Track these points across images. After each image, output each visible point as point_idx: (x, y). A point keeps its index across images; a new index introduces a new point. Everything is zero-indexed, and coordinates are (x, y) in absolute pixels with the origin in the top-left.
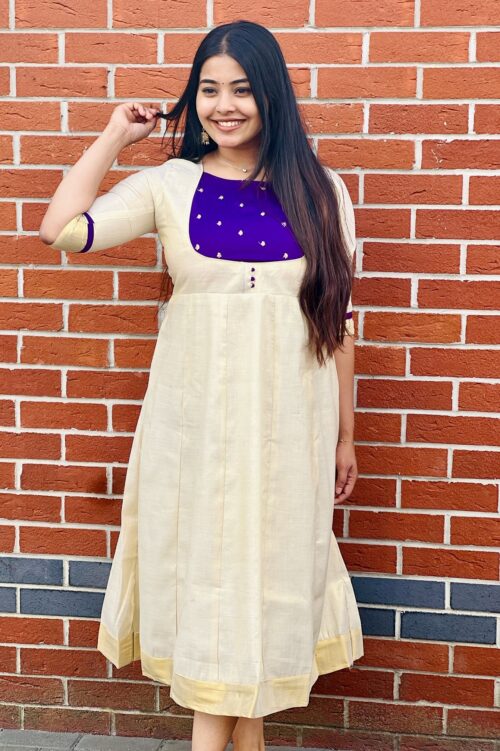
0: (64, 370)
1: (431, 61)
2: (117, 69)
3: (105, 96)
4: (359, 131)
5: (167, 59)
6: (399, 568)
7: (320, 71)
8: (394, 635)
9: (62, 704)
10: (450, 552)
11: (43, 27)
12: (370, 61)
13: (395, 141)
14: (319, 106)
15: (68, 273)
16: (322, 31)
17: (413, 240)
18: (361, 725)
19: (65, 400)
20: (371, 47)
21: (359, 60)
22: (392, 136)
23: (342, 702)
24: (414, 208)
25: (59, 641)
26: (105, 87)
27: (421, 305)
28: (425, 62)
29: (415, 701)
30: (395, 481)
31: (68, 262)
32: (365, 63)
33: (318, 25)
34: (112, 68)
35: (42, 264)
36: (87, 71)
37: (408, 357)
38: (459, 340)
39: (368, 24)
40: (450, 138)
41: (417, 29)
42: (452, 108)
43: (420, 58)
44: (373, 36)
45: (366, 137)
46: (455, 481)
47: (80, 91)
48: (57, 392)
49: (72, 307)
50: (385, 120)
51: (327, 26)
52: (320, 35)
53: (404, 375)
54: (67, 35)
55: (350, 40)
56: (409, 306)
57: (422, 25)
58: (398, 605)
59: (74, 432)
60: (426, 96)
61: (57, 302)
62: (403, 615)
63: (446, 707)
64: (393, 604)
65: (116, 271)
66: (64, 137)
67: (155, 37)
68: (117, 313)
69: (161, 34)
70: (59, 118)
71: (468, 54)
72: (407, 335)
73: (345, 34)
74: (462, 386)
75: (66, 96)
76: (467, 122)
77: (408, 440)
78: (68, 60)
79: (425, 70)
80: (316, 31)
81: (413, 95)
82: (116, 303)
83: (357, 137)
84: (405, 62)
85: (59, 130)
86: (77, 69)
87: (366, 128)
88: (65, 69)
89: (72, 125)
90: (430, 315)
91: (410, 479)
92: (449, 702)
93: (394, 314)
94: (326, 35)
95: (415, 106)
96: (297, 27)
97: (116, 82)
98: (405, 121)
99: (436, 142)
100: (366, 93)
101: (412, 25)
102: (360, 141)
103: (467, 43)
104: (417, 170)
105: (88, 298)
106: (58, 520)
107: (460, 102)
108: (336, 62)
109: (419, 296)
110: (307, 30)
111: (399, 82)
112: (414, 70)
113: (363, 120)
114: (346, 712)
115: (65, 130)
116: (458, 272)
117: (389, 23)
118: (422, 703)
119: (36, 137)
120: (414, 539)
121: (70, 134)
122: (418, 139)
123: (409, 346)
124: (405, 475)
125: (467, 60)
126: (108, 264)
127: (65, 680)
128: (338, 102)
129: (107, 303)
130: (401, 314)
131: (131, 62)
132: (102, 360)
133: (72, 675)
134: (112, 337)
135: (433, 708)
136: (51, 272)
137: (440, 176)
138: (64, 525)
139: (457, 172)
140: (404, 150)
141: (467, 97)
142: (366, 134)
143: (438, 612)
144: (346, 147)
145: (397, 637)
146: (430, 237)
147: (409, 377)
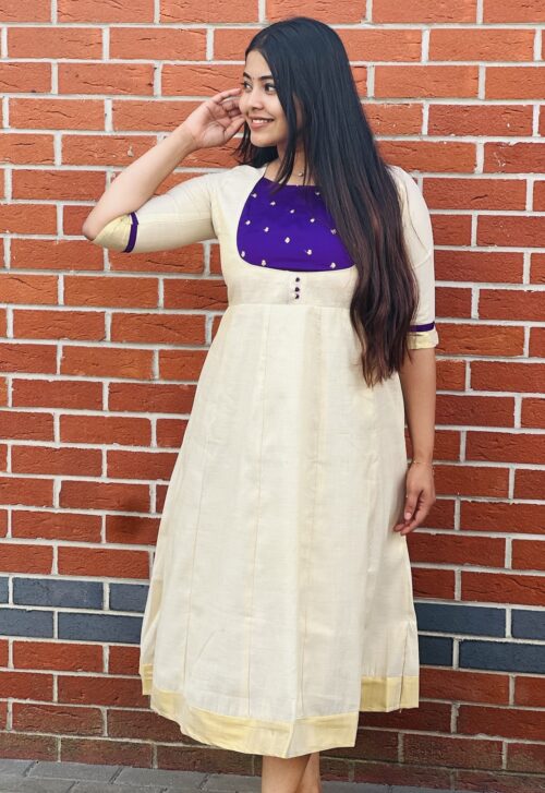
0: (106, 382)
1: (494, 60)
2: (165, 66)
3: (151, 94)
4: (418, 132)
5: (217, 56)
6: (458, 594)
7: (377, 68)
8: (451, 665)
9: (100, 735)
10: (511, 577)
11: (87, 21)
12: (430, 59)
13: (455, 143)
14: (375, 106)
15: (110, 279)
16: (379, 27)
17: (474, 248)
18: (416, 759)
19: (108, 414)
20: (431, 44)
21: (418, 58)
22: (452, 139)
23: (396, 734)
24: (475, 214)
25: (99, 668)
26: (151, 85)
27: (482, 317)
28: (488, 60)
29: (474, 734)
30: (453, 502)
31: (111, 269)
32: (425, 61)
33: (375, 21)
34: (159, 64)
35: (82, 269)
36: (132, 68)
37: (468, 370)
38: (522, 353)
39: (428, 20)
40: (513, 141)
41: (479, 25)
42: (516, 109)
43: (482, 57)
44: (433, 32)
45: (425, 139)
46: (517, 502)
47: (125, 88)
48: (98, 405)
49: (115, 316)
50: (445, 121)
51: (384, 22)
52: (378, 31)
53: (463, 389)
54: (112, 30)
55: (409, 37)
56: (470, 317)
57: (484, 22)
58: (456, 633)
59: (116, 447)
60: (489, 97)
61: (99, 310)
62: (461, 643)
63: (506, 741)
64: (451, 632)
65: (161, 278)
66: (108, 137)
67: (204, 32)
68: (162, 322)
69: (210, 29)
70: (103, 117)
71: (533, 52)
72: (468, 348)
73: (403, 31)
74: (525, 401)
75: (111, 93)
76: (532, 124)
77: (467, 459)
78: (112, 56)
79: (487, 68)
80: (373, 27)
81: (474, 95)
82: (161, 312)
83: (416, 139)
84: (466, 60)
85: (103, 129)
86: (122, 65)
87: (425, 130)
88: (110, 65)
89: (116, 124)
90: (491, 327)
91: (470, 500)
92: (509, 737)
93: (453, 325)
94: (384, 32)
95: (477, 106)
96: (353, 23)
97: (163, 79)
98: (466, 123)
99: (499, 144)
100: (426, 93)
101: (474, 21)
102: (419, 143)
103: (532, 41)
104: (479, 173)
105: (132, 306)
106: (98, 540)
107: (524, 103)
108: (395, 60)
109: (480, 306)
110: (363, 26)
111: (459, 82)
112: (476, 68)
113: (422, 121)
114: (400, 746)
115: (109, 130)
116: (521, 282)
117: (450, 19)
118: (481, 737)
119: (78, 137)
120: (473, 563)
121: (114, 134)
122: (480, 142)
123: (469, 359)
124: (465, 495)
125: (532, 59)
126: (153, 271)
127: (104, 709)
128: (397, 102)
129: (152, 312)
130: (462, 326)
131: (179, 59)
132: (146, 372)
133: (113, 704)
134: (157, 348)
135: (492, 742)
136: (92, 279)
137: (502, 180)
138: (105, 545)
139: (521, 176)
140: (464, 153)
141: (532, 98)
142: (425, 135)
143: (497, 640)
144: (404, 150)
145: (455, 667)
146: (492, 244)
147: (470, 392)
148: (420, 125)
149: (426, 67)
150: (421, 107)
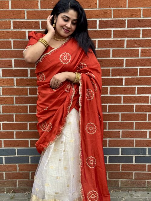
148: (11, 26)
149: (11, 11)
150: (10, 21)
